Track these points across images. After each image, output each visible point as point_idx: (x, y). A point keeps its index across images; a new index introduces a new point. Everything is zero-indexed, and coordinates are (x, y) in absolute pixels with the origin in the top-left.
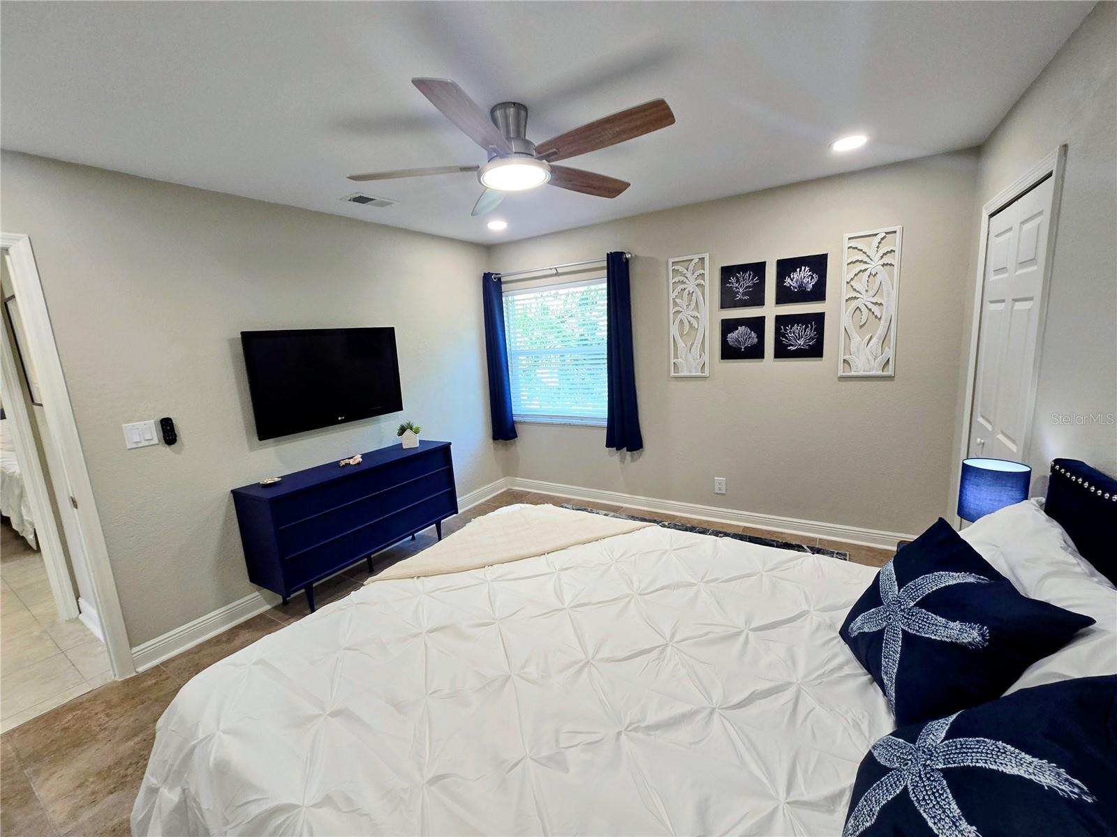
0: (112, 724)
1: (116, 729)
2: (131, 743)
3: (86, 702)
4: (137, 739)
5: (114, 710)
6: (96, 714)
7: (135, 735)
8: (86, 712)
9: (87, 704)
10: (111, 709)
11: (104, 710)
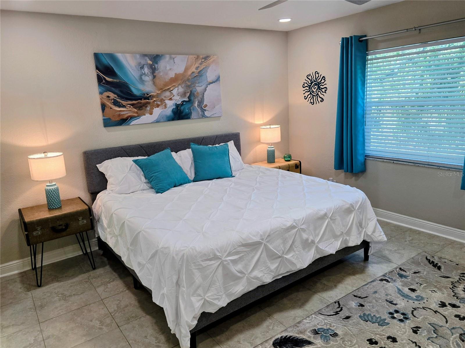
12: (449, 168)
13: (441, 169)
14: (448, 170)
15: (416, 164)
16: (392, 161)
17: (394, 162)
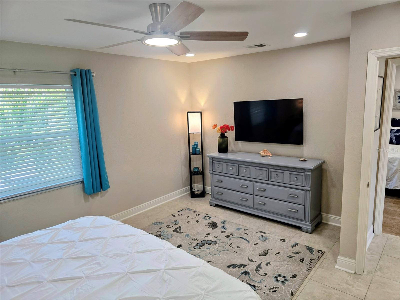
0: (395, 224)
1: (396, 222)
2: (397, 218)
3: (394, 233)
4: (395, 218)
5: (391, 226)
6: (395, 228)
7: (394, 219)
8: (397, 231)
9: (394, 232)
10: (391, 227)
11: (393, 227)
12: (67, 185)
13: (62, 188)
14: (67, 187)
15: (39, 192)
16: (12, 199)
17: (14, 199)
